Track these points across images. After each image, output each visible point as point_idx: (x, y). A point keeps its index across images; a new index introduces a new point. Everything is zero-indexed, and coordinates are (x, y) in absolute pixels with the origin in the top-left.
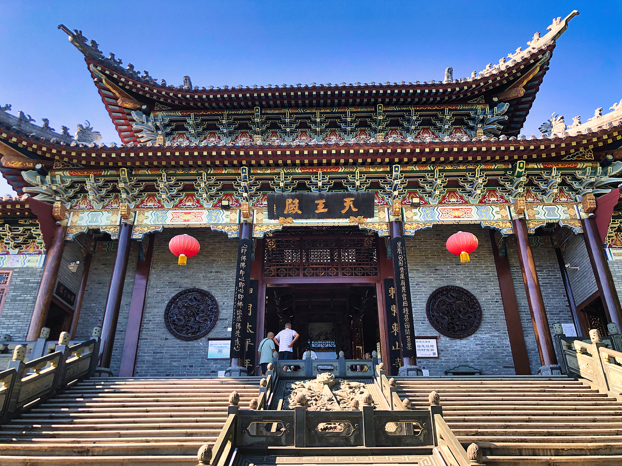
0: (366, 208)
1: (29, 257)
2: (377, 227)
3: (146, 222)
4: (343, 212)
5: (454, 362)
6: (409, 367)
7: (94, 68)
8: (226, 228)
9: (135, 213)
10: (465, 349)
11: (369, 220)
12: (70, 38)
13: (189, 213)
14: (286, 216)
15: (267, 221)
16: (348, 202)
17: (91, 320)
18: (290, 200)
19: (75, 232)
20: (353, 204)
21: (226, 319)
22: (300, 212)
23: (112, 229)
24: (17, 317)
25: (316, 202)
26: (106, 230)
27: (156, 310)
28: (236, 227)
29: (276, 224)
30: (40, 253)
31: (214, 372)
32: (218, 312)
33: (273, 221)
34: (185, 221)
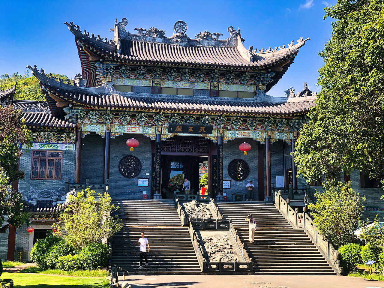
0: (209, 130)
1: (68, 146)
2: (213, 139)
3: (116, 131)
4: (200, 132)
5: (236, 190)
6: (220, 196)
7: (80, 43)
8: (150, 136)
9: (111, 126)
10: (241, 185)
11: (210, 135)
12: (69, 28)
13: (134, 128)
14: (176, 132)
15: (167, 133)
16: (202, 129)
17: (86, 168)
18: (178, 127)
19: (85, 134)
20: (204, 129)
21: (145, 170)
22: (182, 131)
23: (102, 133)
24: (69, 171)
25: (189, 128)
26: (99, 134)
27: (114, 164)
28: (154, 136)
29: (171, 135)
30: (72, 143)
31: (141, 191)
32: (141, 167)
33: (170, 134)
34: (133, 131)
